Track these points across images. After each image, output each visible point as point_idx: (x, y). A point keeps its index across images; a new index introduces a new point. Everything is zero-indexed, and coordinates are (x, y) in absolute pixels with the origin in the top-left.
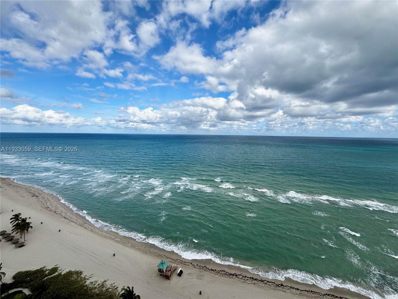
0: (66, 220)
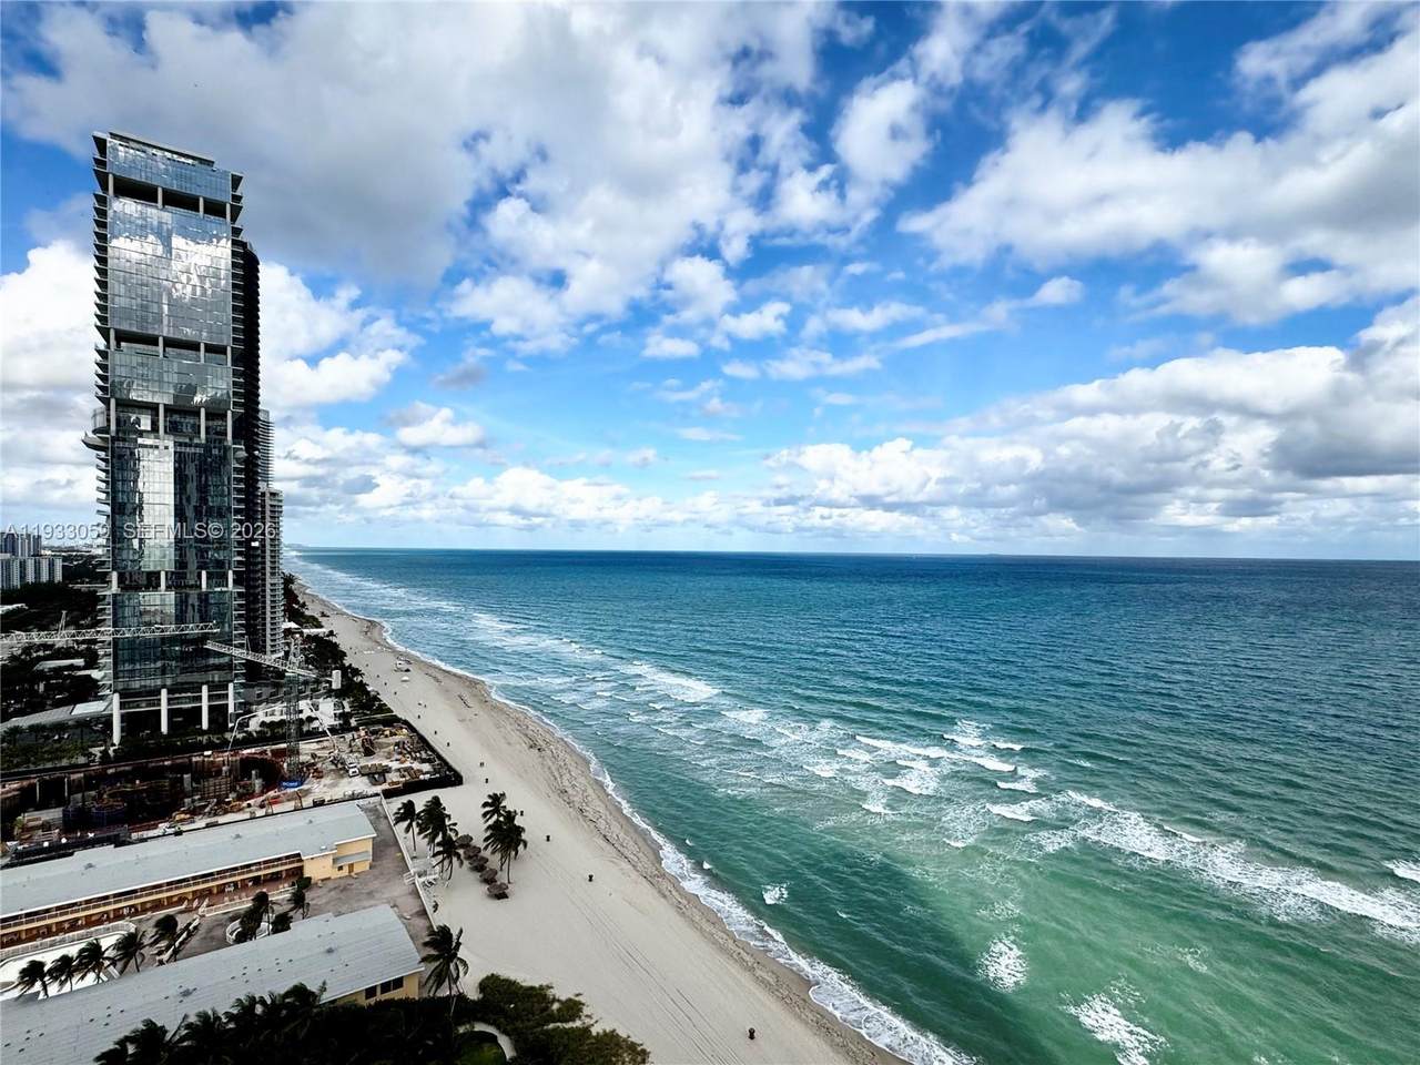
0: (609, 848)
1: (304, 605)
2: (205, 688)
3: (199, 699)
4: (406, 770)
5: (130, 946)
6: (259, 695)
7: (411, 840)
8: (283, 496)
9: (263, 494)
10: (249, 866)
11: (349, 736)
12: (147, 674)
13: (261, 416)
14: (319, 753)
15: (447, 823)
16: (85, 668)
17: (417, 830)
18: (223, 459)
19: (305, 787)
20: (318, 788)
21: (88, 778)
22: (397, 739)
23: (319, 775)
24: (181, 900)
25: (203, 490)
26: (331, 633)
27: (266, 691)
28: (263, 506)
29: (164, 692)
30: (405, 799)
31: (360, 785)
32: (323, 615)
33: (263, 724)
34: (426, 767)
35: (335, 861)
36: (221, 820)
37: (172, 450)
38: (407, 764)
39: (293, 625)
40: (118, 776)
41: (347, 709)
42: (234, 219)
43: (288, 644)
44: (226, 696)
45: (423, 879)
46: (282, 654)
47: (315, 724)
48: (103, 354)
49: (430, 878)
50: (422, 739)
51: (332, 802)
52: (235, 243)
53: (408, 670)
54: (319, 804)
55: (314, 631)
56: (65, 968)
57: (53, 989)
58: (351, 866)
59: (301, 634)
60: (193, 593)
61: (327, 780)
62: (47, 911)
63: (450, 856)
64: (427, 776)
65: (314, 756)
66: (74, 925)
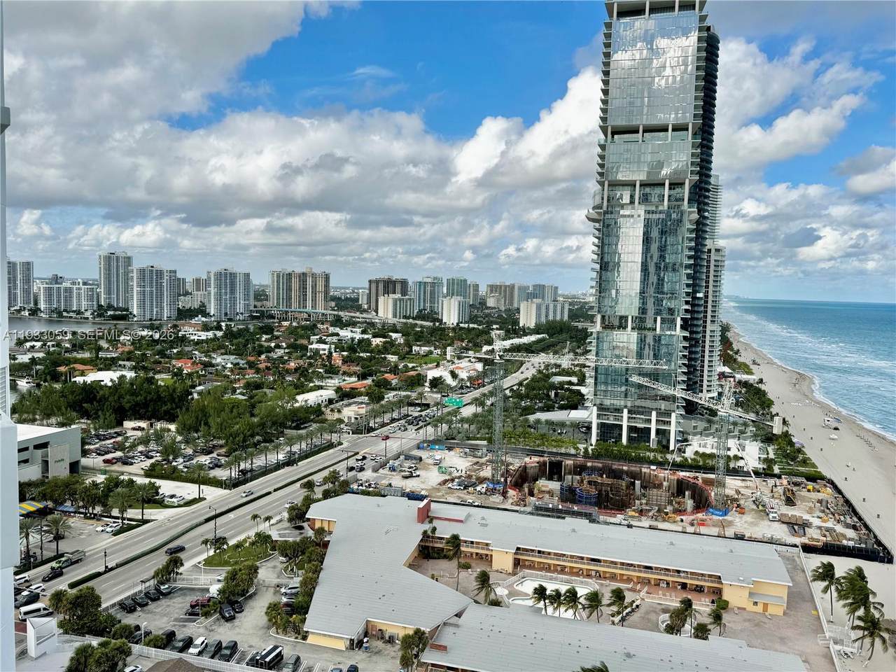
1: (737, 352)
2: (654, 413)
3: (649, 421)
4: (828, 530)
5: (594, 599)
6: (695, 427)
7: (827, 602)
8: (727, 252)
9: (709, 251)
10: (679, 572)
11: (771, 482)
12: (615, 396)
13: (712, 180)
14: (743, 491)
15: (871, 599)
16: (578, 385)
17: (835, 594)
18: (680, 221)
19: (728, 518)
20: (740, 523)
21: (575, 466)
22: (820, 496)
23: (741, 510)
24: (629, 580)
25: (662, 249)
26: (761, 381)
27: (701, 425)
28: (709, 261)
29: (626, 411)
30: (826, 559)
31: (781, 532)
32: (754, 363)
33: (696, 453)
34: (851, 533)
35: (751, 594)
36: (661, 525)
37: (642, 218)
38: (830, 524)
39: (727, 370)
40: (593, 469)
41: (772, 456)
42: (701, 9)
43: (722, 386)
44: (669, 423)
45: (838, 647)
46: (715, 394)
47: (741, 463)
48: (603, 147)
49: (848, 650)
50: (847, 502)
51: (751, 540)
52: (700, 29)
53: (836, 429)
54: (740, 537)
55: (745, 377)
56: (556, 598)
57: (550, 610)
58: (766, 605)
59: (734, 377)
60: (650, 335)
61: (748, 518)
62: (549, 554)
63: (872, 635)
64: (851, 544)
65: (738, 492)
66: (563, 570)
